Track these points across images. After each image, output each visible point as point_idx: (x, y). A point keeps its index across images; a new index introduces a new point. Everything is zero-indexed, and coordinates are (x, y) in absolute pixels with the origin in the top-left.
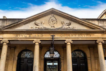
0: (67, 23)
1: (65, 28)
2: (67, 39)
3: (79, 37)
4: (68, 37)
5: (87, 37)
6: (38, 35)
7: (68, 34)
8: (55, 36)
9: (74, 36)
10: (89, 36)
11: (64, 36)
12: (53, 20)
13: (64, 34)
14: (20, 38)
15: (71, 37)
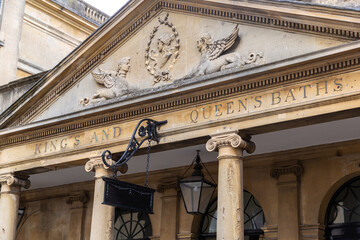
0: (217, 43)
1: (210, 69)
2: (219, 130)
3: (276, 107)
4: (225, 116)
5: (323, 96)
6: (106, 129)
7: (224, 103)
8: (165, 123)
9: (251, 107)
10: (331, 86)
11: (207, 115)
12: (160, 45)
13: (206, 107)
14: (47, 158)
15: (237, 114)
